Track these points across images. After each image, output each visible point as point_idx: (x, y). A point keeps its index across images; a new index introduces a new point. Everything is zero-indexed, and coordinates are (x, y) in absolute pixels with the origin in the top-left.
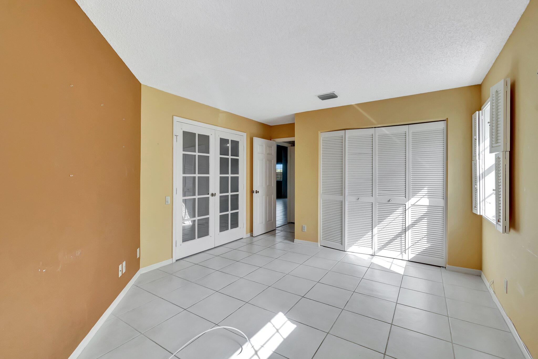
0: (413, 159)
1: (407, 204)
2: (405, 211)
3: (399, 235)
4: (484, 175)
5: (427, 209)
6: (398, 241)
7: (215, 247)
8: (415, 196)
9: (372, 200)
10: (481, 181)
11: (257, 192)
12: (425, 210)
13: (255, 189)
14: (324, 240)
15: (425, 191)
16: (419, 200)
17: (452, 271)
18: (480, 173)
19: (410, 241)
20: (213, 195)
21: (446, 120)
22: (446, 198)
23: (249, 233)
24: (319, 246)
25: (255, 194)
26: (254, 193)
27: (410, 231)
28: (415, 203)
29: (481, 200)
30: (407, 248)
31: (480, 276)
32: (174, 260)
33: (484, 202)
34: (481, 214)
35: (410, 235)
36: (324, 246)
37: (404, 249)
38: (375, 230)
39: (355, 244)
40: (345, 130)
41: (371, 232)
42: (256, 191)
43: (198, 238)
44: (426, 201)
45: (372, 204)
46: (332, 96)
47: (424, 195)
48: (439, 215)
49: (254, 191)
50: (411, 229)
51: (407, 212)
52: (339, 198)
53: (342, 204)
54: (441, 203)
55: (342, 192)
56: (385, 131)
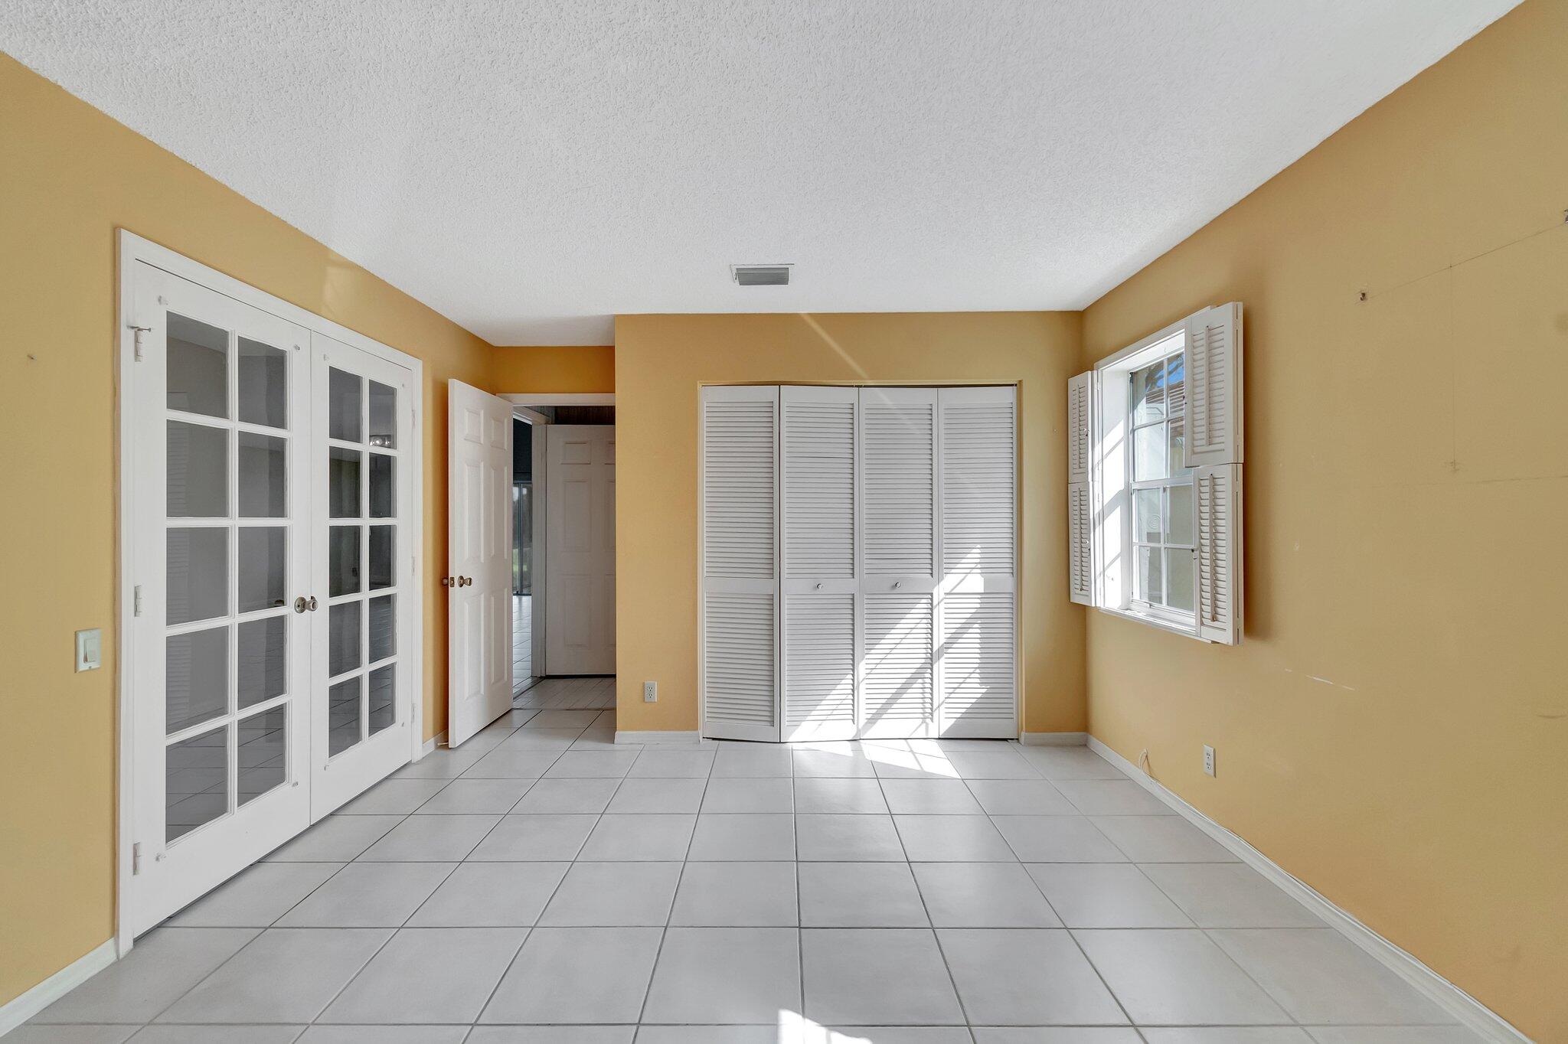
0: (949, 476)
1: (935, 592)
2: (932, 609)
3: (918, 675)
4: (1103, 516)
5: (979, 601)
6: (914, 693)
7: (312, 827)
8: (953, 571)
9: (849, 586)
10: (1097, 530)
11: (463, 582)
12: (975, 603)
13: (454, 572)
14: (715, 720)
15: (974, 556)
16: (963, 579)
17: (1035, 745)
18: (1095, 513)
19: (943, 686)
20: (303, 605)
21: (1018, 385)
22: (1018, 571)
23: (433, 739)
24: (701, 738)
25: (454, 592)
26: (453, 585)
27: (943, 660)
28: (952, 590)
29: (1098, 573)
30: (935, 705)
31: (1086, 745)
32: (126, 943)
33: (1102, 575)
34: (1098, 605)
35: (943, 671)
36: (714, 739)
37: (930, 711)
38: (862, 668)
39: (809, 718)
40: (779, 384)
41: (851, 677)
42: (461, 578)
43: (239, 805)
44: (976, 583)
45: (853, 599)
46: (777, 277)
47: (973, 566)
48: (1005, 614)
49: (452, 579)
50: (946, 656)
51: (935, 611)
52: (766, 587)
53: (772, 605)
54: (1008, 583)
55: (772, 567)
56: (886, 398)
